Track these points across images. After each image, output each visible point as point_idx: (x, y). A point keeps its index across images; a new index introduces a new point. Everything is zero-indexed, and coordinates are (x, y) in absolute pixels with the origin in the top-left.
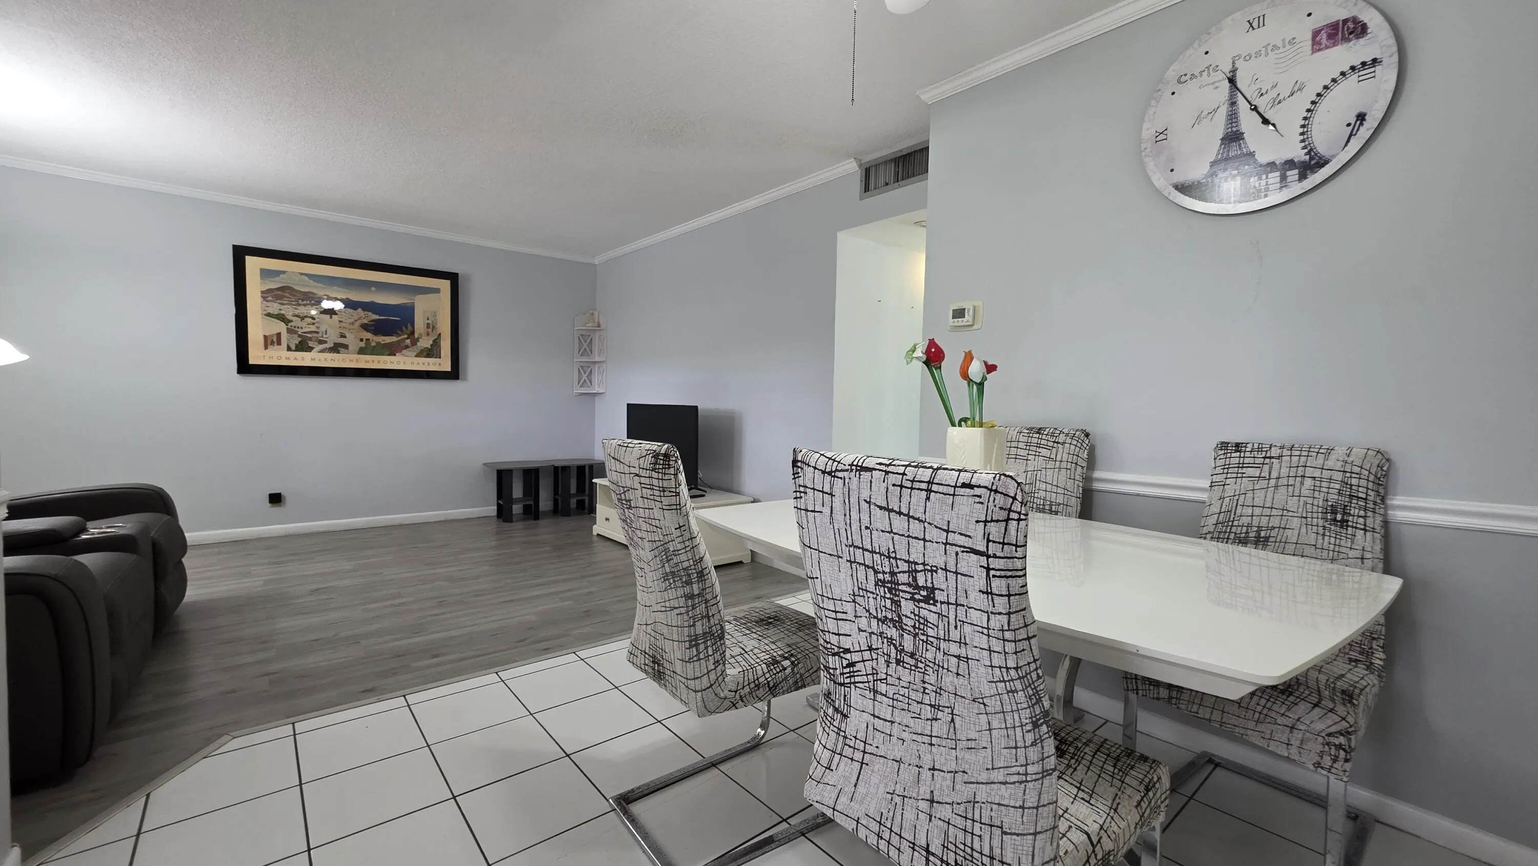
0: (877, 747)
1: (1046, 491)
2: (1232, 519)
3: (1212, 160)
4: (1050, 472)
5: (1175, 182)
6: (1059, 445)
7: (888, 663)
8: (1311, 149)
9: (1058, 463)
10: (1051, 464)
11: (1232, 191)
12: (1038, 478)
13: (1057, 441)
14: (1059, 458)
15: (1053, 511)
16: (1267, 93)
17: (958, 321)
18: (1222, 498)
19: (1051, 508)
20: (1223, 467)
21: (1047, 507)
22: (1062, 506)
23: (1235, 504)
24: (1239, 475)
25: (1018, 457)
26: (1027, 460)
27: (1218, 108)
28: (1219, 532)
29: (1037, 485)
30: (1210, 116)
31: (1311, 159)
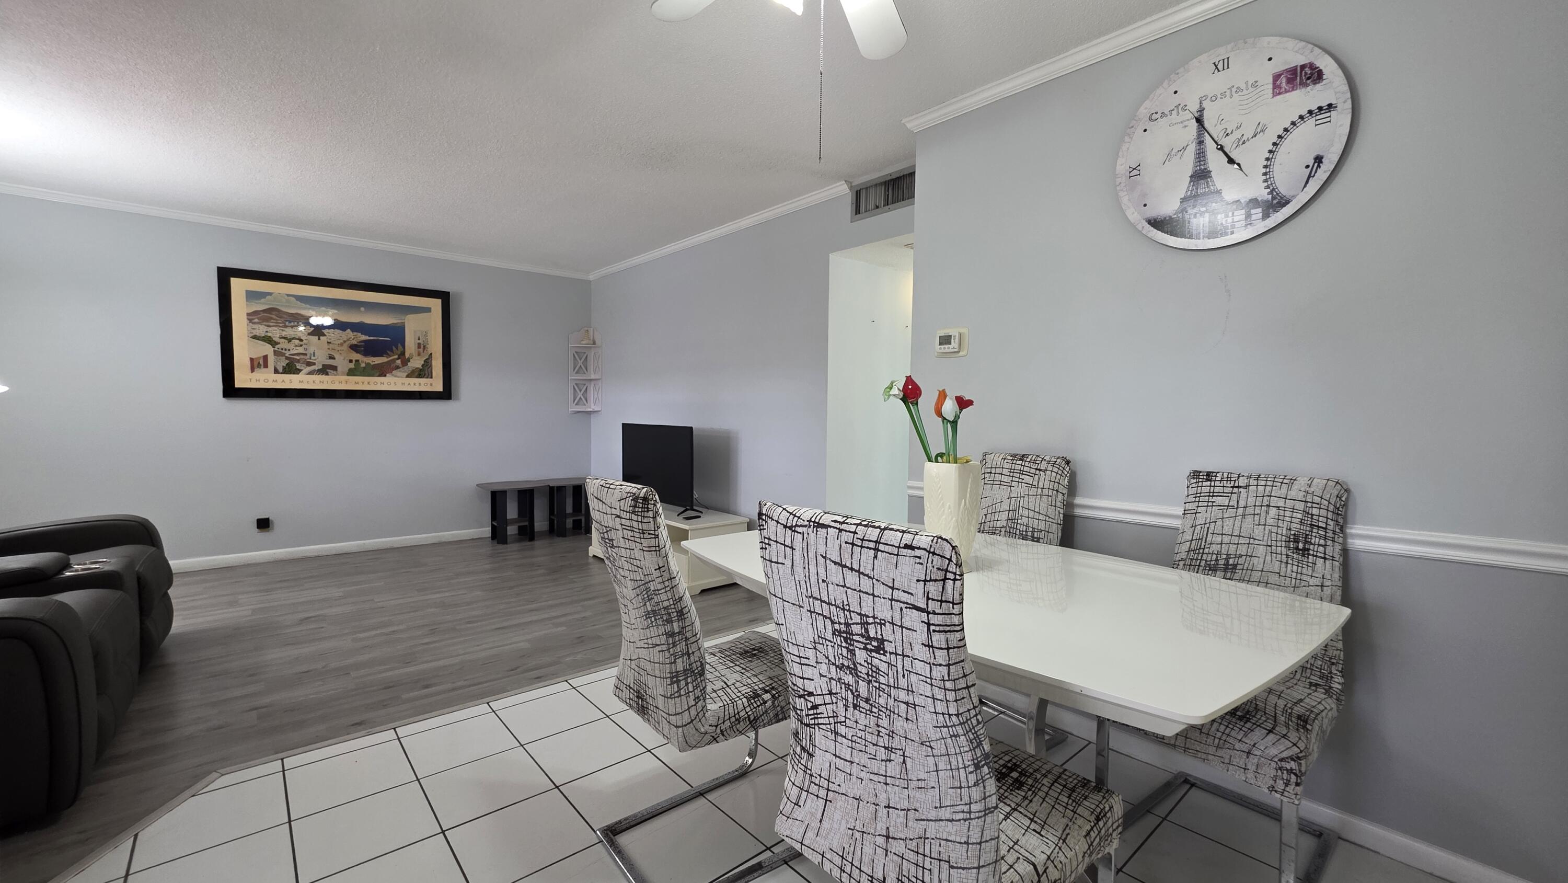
0: (839, 785)
1: (1028, 517)
2: (1202, 547)
3: (1183, 196)
4: (1032, 499)
5: (1149, 216)
6: (1041, 472)
7: (846, 707)
8: (1273, 189)
9: (1040, 490)
10: (1033, 491)
11: (1201, 228)
12: (1021, 505)
13: (1039, 468)
14: (1041, 485)
15: (1036, 538)
16: (1232, 133)
17: (944, 348)
18: (1194, 526)
19: (1034, 534)
20: (1195, 496)
21: (1029, 534)
22: (1043, 532)
23: (1205, 532)
24: (1210, 504)
25: (1002, 483)
26: (1011, 486)
27: (1187, 146)
28: (1191, 559)
29: (1021, 511)
30: (1180, 153)
31: (1274, 198)
